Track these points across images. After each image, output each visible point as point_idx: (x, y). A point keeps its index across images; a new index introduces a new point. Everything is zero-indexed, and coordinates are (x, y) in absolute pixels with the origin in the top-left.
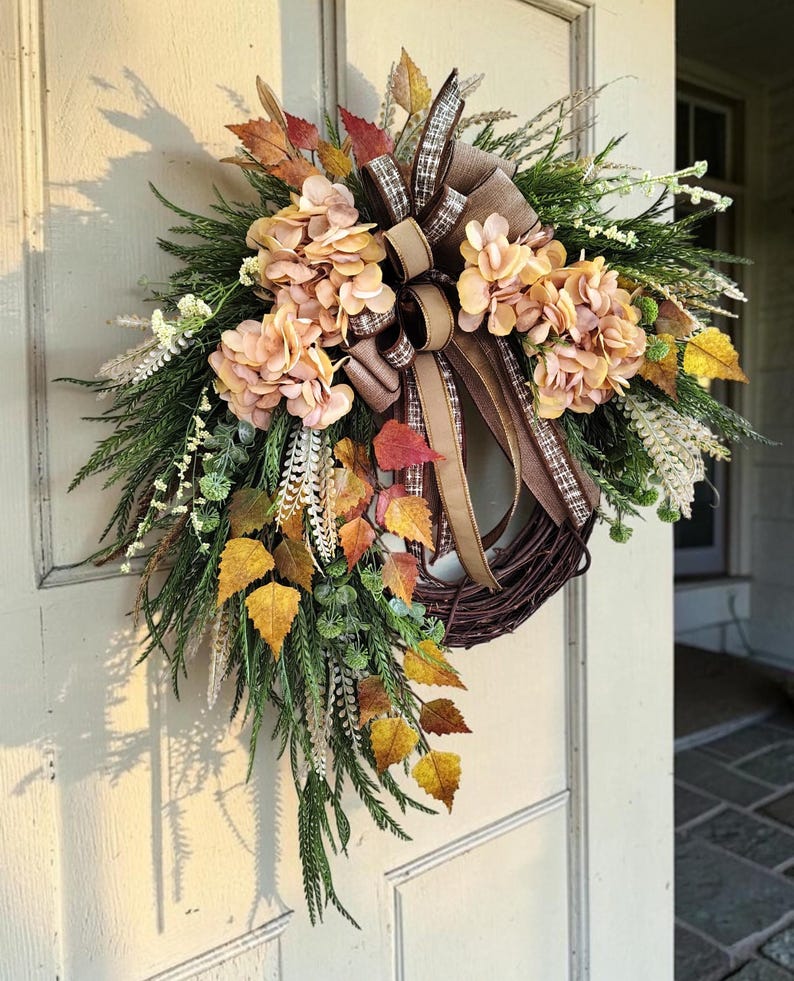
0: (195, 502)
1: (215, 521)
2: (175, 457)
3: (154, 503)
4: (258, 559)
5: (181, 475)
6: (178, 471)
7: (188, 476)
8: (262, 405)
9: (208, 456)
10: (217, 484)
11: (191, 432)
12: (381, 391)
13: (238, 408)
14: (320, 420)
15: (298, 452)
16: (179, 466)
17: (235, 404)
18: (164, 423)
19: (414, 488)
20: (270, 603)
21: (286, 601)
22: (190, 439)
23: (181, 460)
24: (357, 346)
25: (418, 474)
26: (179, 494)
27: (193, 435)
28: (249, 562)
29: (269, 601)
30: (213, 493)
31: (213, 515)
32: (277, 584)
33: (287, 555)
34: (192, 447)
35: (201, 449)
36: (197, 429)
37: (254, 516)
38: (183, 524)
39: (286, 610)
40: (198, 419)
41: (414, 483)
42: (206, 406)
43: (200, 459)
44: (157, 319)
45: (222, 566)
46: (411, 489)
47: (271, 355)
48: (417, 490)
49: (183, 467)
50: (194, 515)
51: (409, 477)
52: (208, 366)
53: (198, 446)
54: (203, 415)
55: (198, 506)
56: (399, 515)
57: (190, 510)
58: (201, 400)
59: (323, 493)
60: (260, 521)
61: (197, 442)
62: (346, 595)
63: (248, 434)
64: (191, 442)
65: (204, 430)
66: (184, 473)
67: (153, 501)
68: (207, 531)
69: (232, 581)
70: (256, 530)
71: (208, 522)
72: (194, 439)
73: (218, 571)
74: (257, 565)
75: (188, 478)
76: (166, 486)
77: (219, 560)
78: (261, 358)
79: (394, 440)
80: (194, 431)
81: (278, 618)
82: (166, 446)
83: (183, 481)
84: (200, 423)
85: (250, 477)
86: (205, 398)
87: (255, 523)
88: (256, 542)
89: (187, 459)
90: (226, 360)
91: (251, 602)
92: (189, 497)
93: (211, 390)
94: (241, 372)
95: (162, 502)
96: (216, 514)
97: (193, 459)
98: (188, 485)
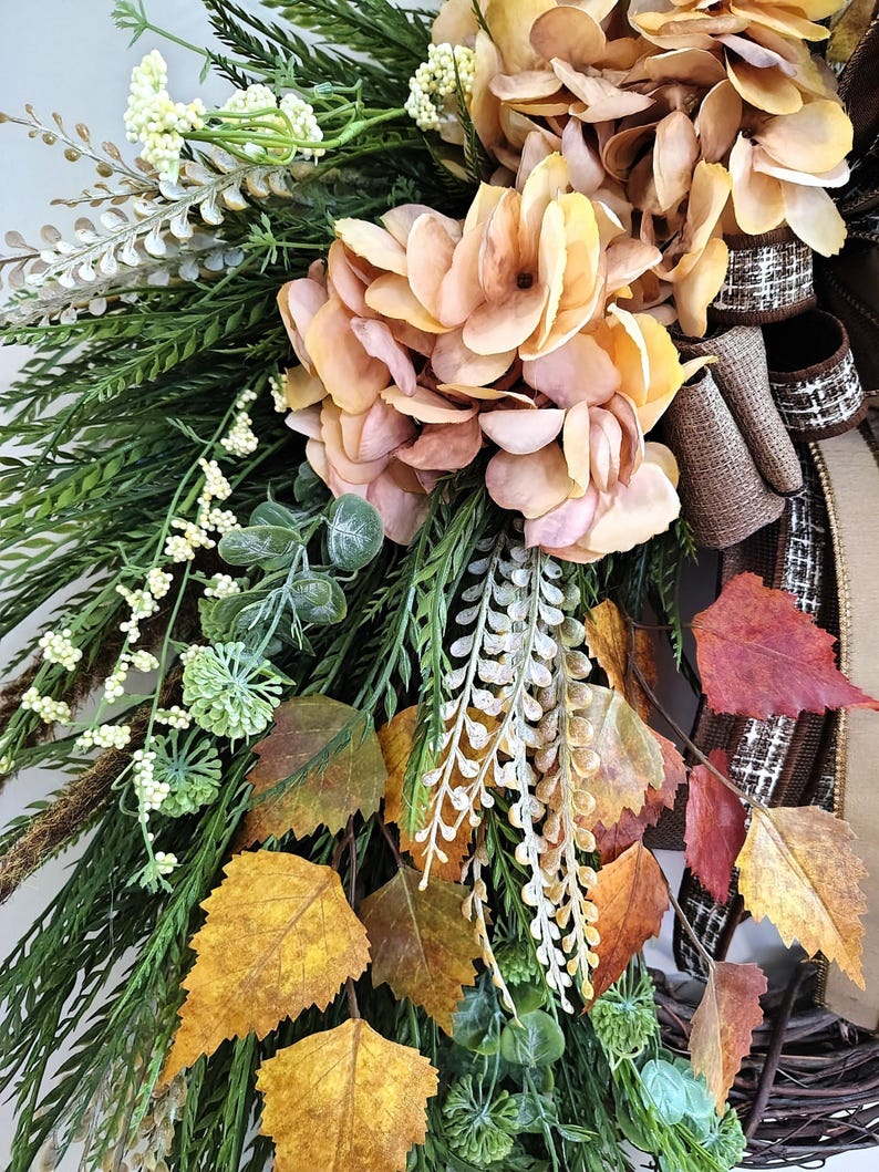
0: (157, 716)
1: (205, 789)
2: (125, 571)
3: (31, 700)
4: (321, 931)
5: (131, 630)
6: (124, 612)
7: (151, 633)
8: (417, 458)
9: (224, 586)
10: (240, 683)
11: (185, 506)
12: (753, 484)
13: (339, 463)
14: (586, 536)
15: (496, 620)
16: (131, 600)
17: (331, 449)
18: (111, 471)
19: (757, 766)
20: (338, 1097)
21: (389, 1093)
22: (178, 523)
23: (140, 584)
24: (727, 336)
25: (777, 732)
26: (113, 687)
27: (192, 515)
28: (290, 946)
29: (335, 1086)
30: (223, 713)
31: (201, 766)
32: (367, 1029)
33: (403, 919)
34: (180, 550)
35: (207, 561)
36: (204, 502)
37: (327, 785)
38: (104, 779)
39: (387, 1125)
40: (212, 470)
41: (762, 754)
42: (241, 439)
43: (196, 590)
44: (147, 80)
45: (204, 940)
46: (748, 770)
47: (483, 306)
48: (763, 774)
49: (143, 606)
50: (144, 760)
51: (752, 736)
52: (273, 318)
53: (200, 551)
54: (229, 467)
55: (162, 729)
56: (778, 866)
57: (137, 743)
58: (231, 422)
59: (551, 754)
60: (342, 804)
61: (196, 536)
62: (533, 1040)
63: (359, 540)
64: (181, 533)
65: (224, 506)
66: (141, 624)
67: (33, 692)
68: (176, 814)
69: (225, 1001)
70: (321, 830)
71: (182, 785)
72: (190, 528)
73: (189, 959)
74: (315, 955)
75: (148, 642)
76: (77, 655)
77: (197, 918)
78: (452, 308)
79: (752, 632)
80: (195, 507)
81: (358, 1151)
82: (105, 536)
83: (134, 647)
84: (216, 484)
85: (329, 666)
86: (243, 419)
87: (325, 805)
88: (321, 871)
89: (159, 582)
90: (332, 306)
91: (277, 1081)
92: (137, 699)
93: (266, 400)
94: (378, 343)
95: (57, 699)
96: (212, 766)
97: (175, 585)
98: (145, 661)
